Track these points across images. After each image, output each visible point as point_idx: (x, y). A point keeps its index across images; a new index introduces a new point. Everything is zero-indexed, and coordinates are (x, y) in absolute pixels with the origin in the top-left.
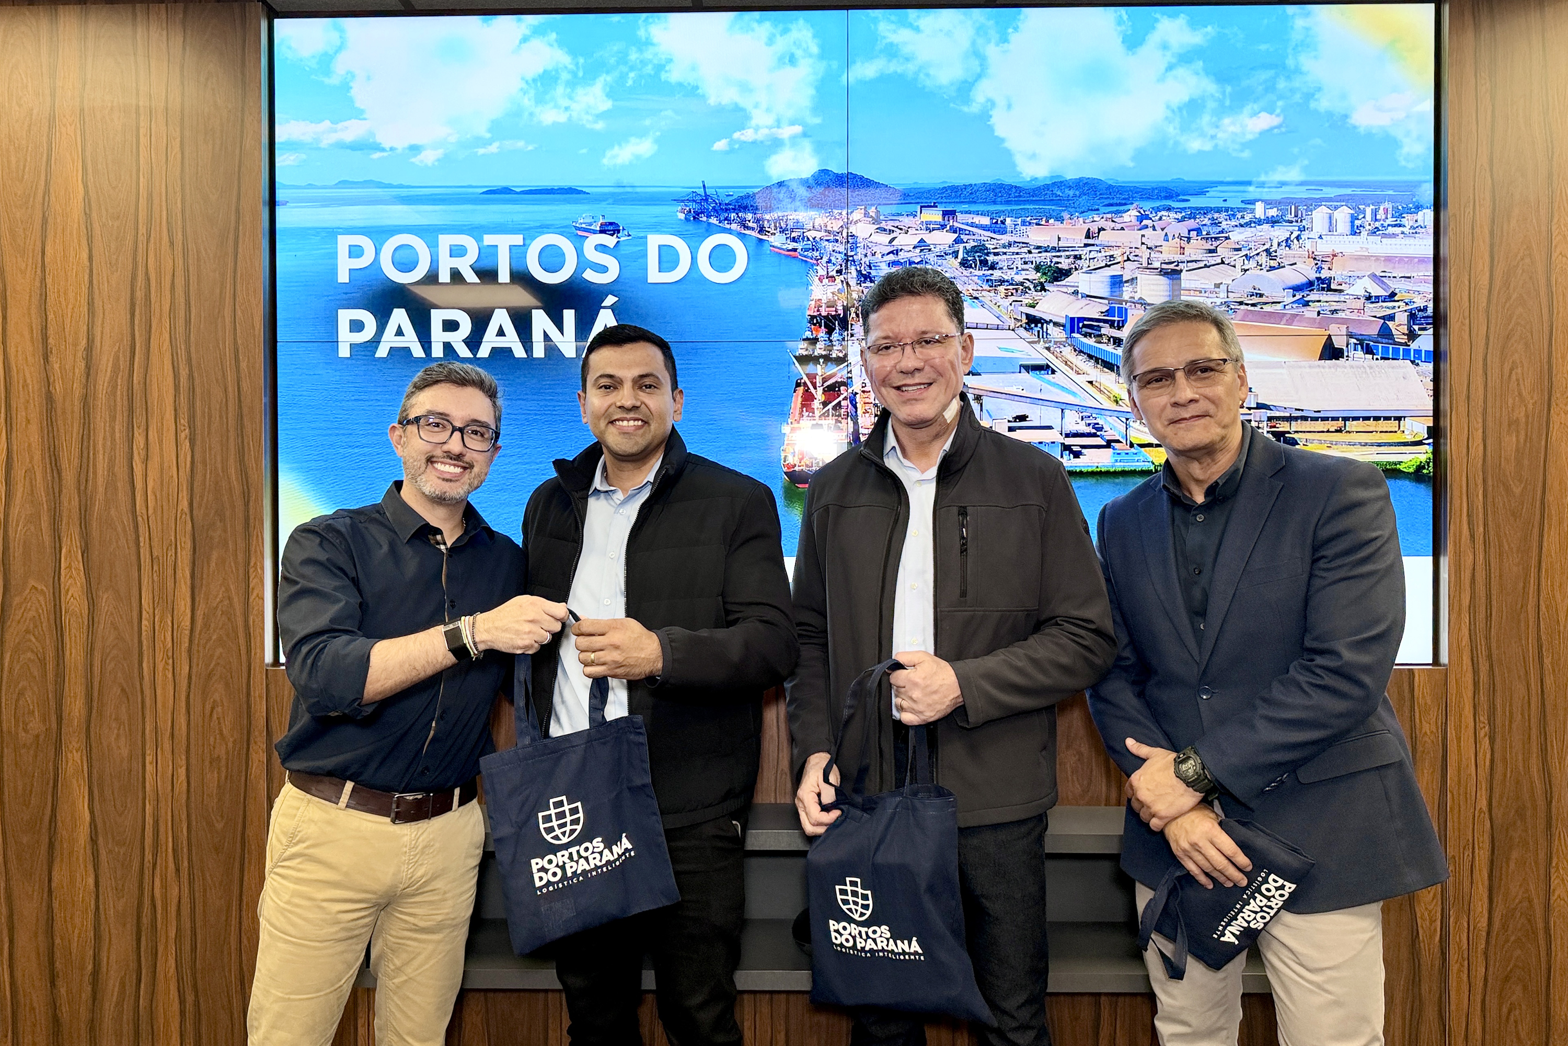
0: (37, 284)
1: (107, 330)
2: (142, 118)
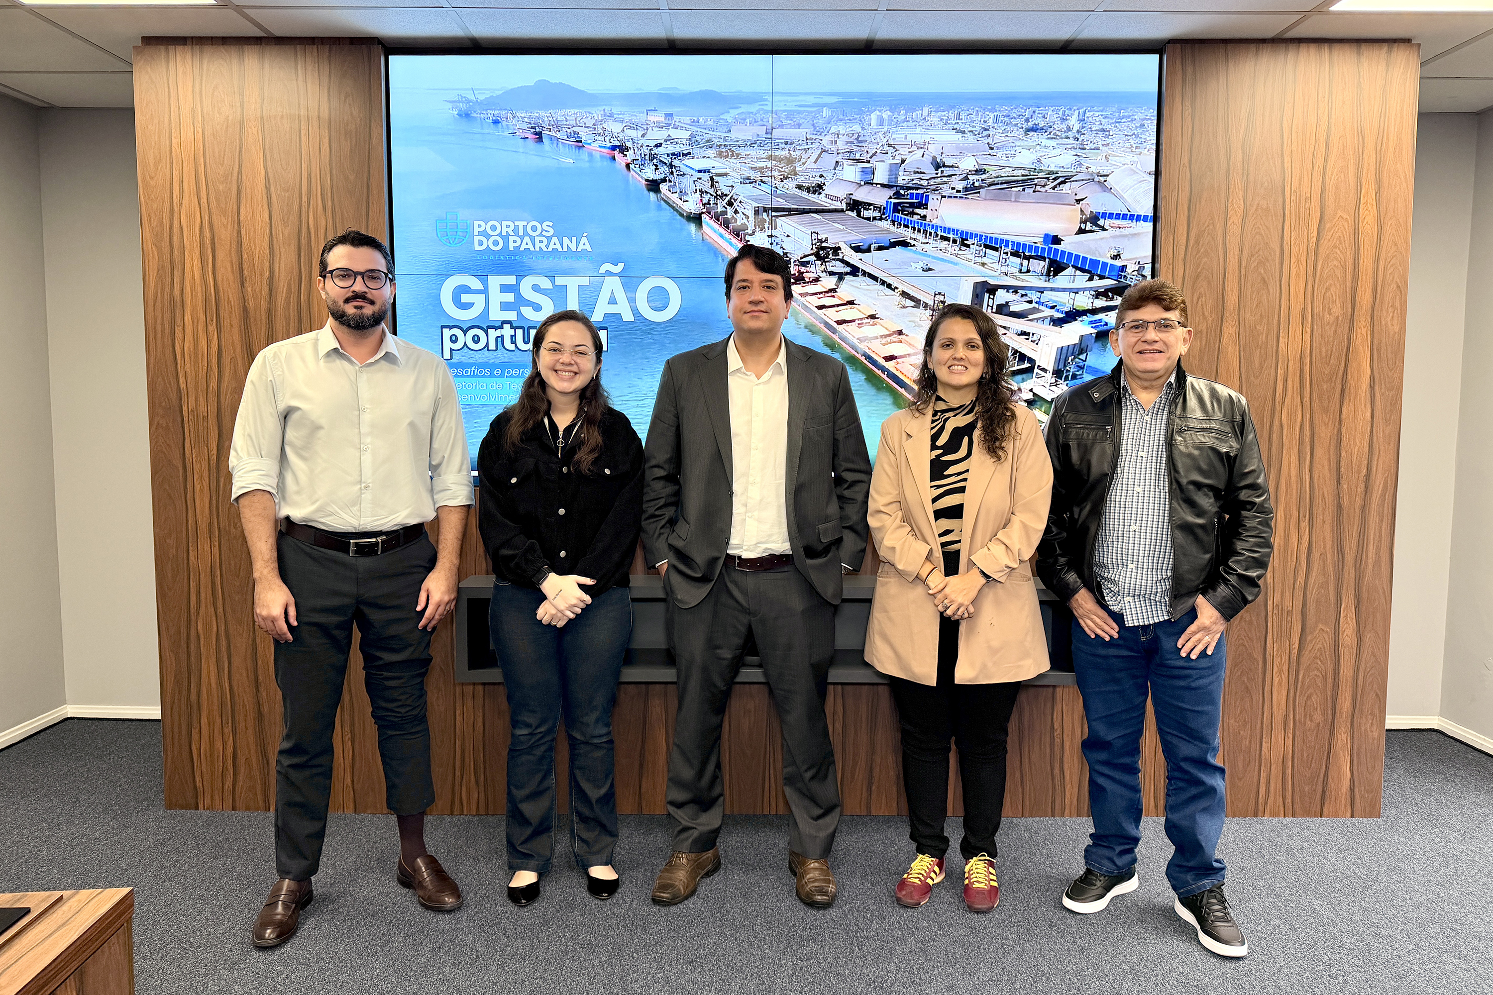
0: (235, 234)
1: (283, 265)
2: (302, 123)
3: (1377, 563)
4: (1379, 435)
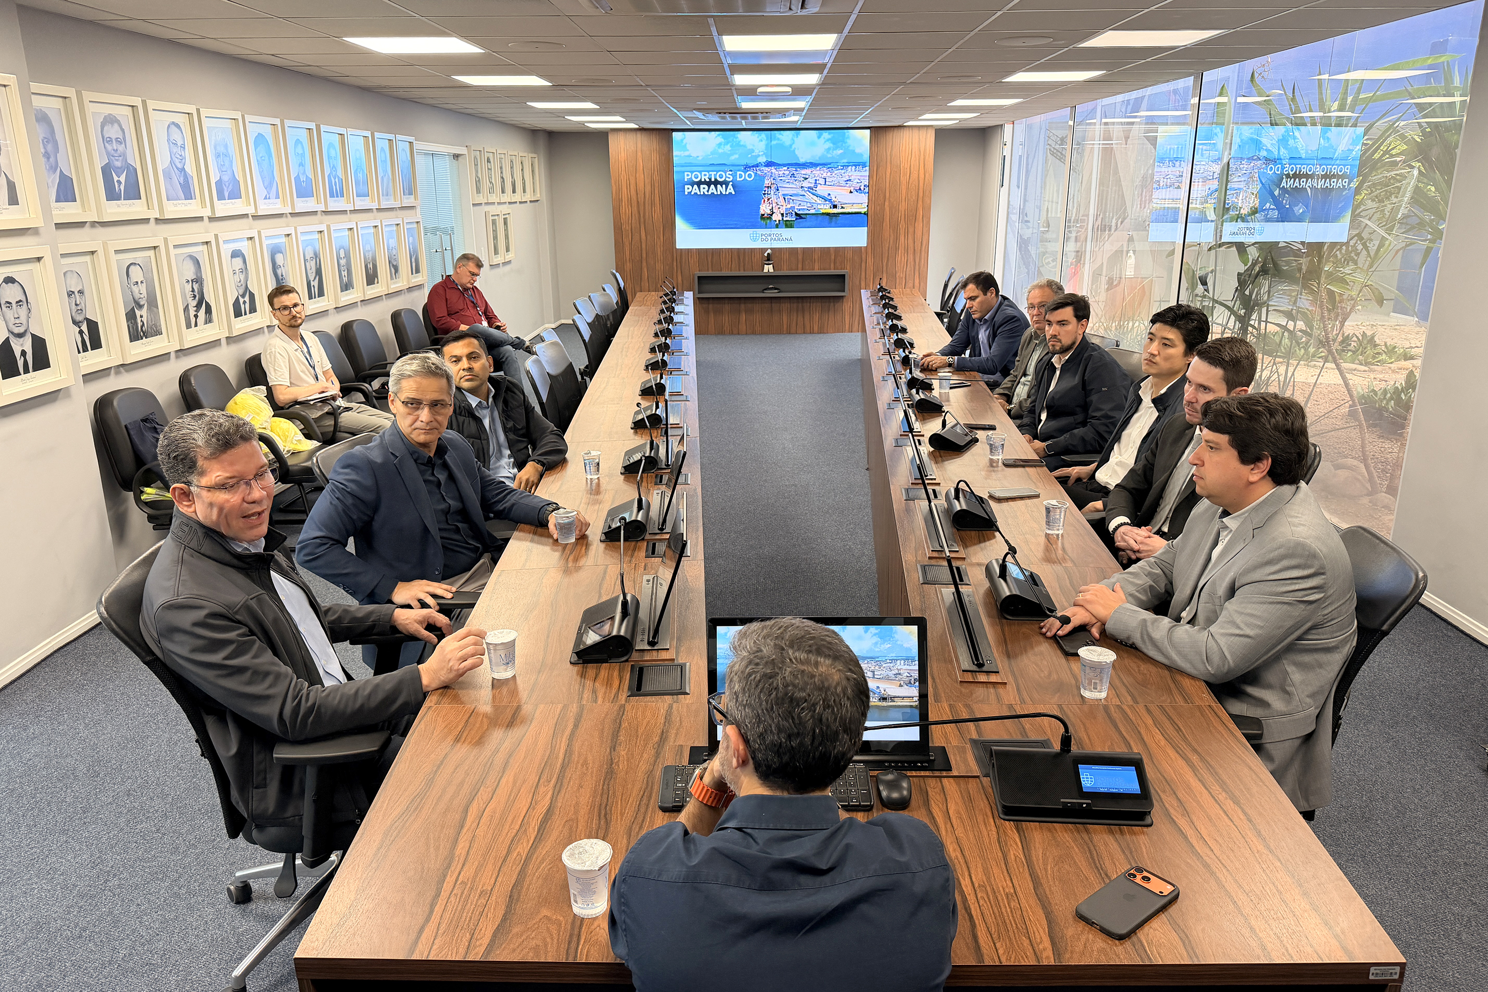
1: (647, 190)
2: (652, 152)
3: (924, 265)
4: (925, 231)
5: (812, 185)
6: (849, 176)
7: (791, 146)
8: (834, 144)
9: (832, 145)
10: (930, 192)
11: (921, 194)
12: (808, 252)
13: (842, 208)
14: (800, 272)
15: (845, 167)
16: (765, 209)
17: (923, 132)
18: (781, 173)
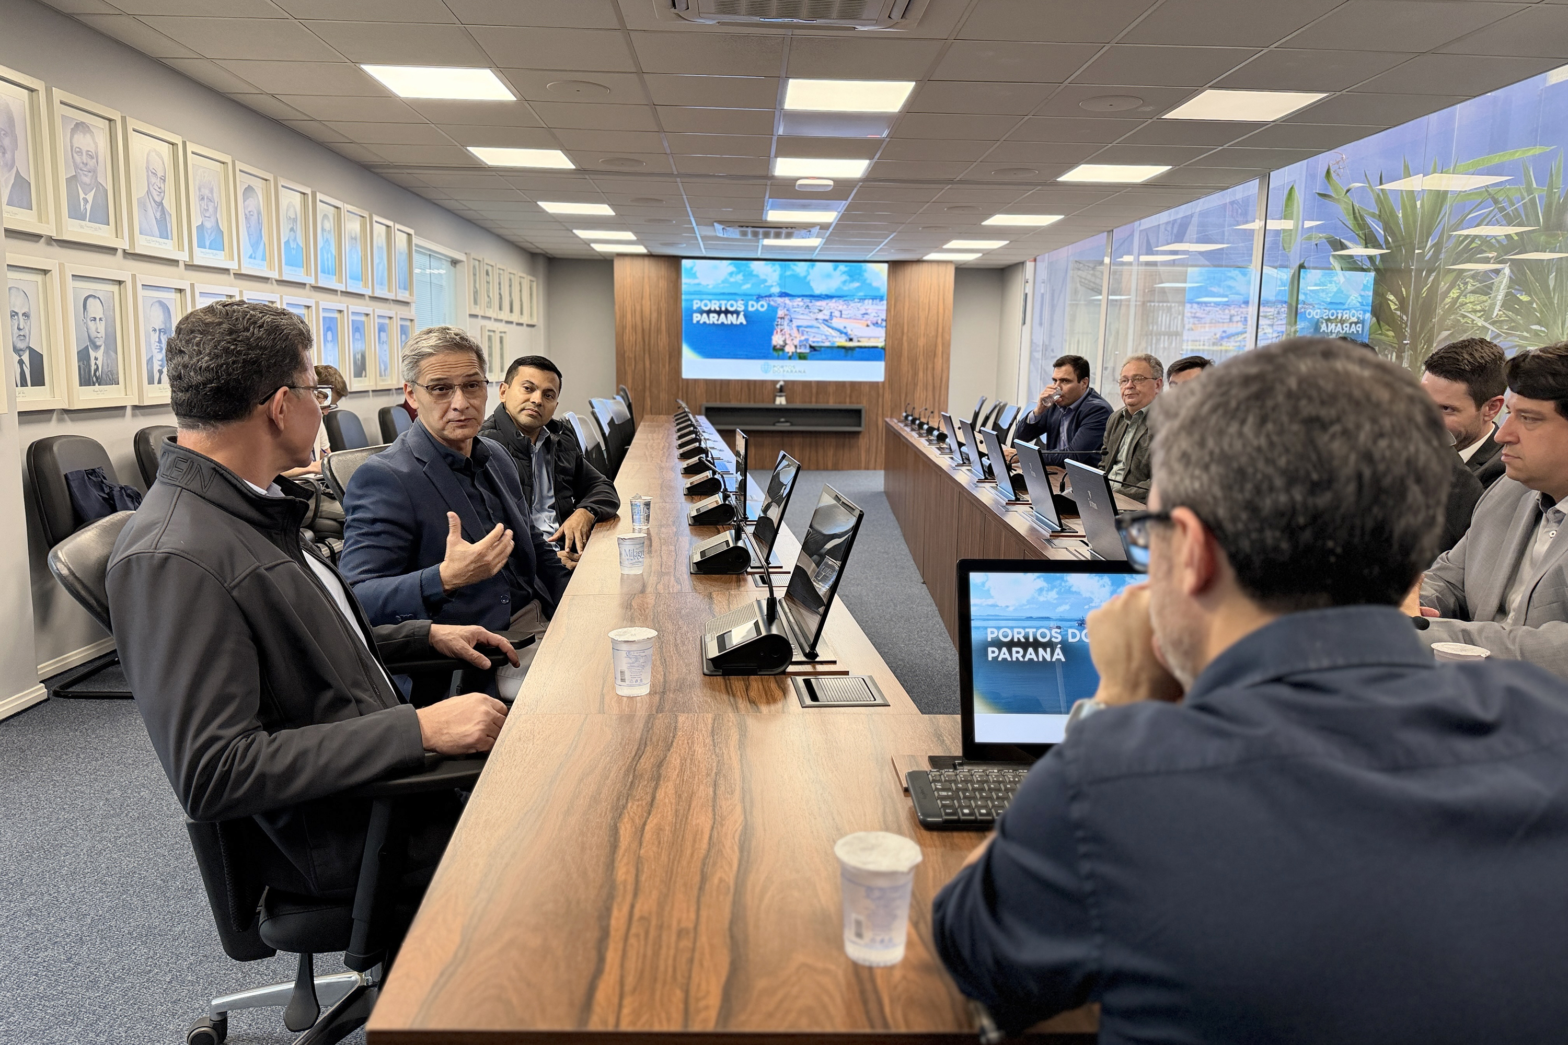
1: (653, 318)
2: (660, 278)
4: (944, 369)
5: (827, 318)
6: (866, 310)
7: (805, 277)
8: (851, 276)
9: (848, 278)
10: (950, 329)
11: (940, 330)
12: (822, 387)
13: (859, 341)
14: (813, 406)
15: (862, 299)
16: (777, 340)
17: (942, 268)
18: (795, 304)
